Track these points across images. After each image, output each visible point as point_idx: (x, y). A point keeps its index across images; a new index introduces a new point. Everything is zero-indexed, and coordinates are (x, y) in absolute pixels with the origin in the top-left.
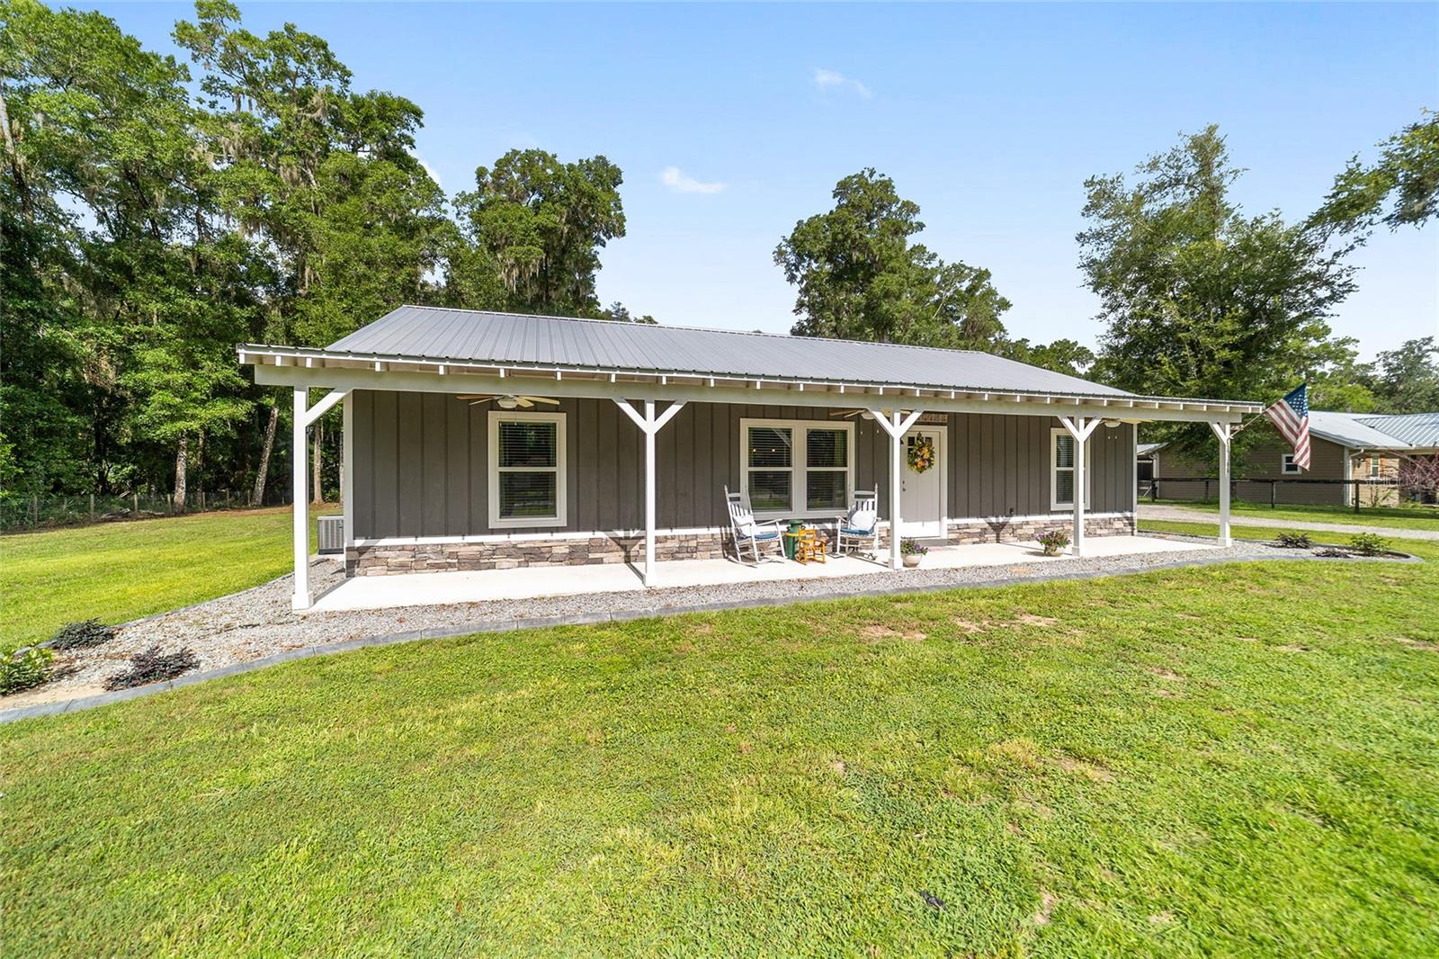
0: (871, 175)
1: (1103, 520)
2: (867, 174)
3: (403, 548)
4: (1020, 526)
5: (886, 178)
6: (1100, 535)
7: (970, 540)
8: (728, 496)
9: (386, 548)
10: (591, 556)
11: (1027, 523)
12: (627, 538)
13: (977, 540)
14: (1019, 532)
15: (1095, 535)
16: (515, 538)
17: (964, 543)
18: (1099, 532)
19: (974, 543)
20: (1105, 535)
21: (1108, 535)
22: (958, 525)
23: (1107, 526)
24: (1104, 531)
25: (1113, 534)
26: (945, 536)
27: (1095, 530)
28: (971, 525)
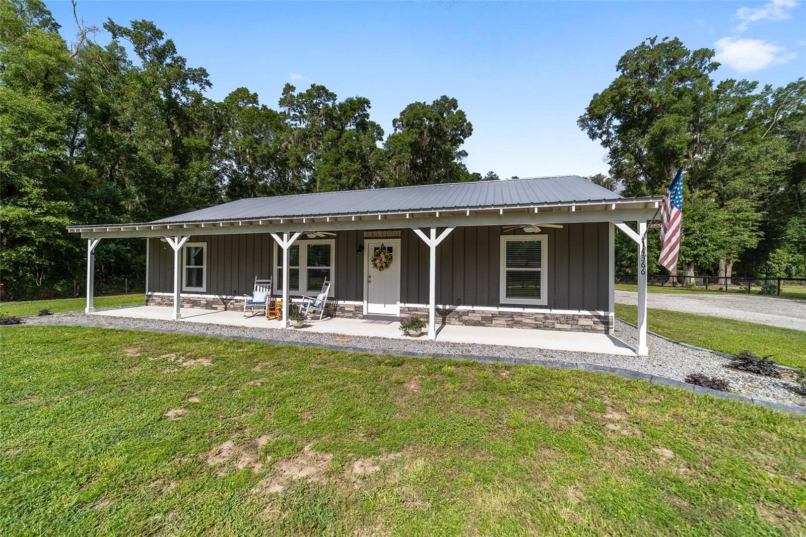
0: (653, 43)
1: (564, 316)
3: (159, 296)
4: (467, 313)
5: (671, 39)
6: (560, 329)
9: (156, 296)
10: (213, 306)
11: (474, 312)
12: (226, 299)
15: (553, 328)
16: (191, 295)
18: (557, 326)
20: (566, 330)
21: (571, 330)
22: (408, 308)
23: (570, 322)
24: (566, 326)
25: (578, 330)
26: (398, 315)
27: (553, 324)
28: (420, 308)
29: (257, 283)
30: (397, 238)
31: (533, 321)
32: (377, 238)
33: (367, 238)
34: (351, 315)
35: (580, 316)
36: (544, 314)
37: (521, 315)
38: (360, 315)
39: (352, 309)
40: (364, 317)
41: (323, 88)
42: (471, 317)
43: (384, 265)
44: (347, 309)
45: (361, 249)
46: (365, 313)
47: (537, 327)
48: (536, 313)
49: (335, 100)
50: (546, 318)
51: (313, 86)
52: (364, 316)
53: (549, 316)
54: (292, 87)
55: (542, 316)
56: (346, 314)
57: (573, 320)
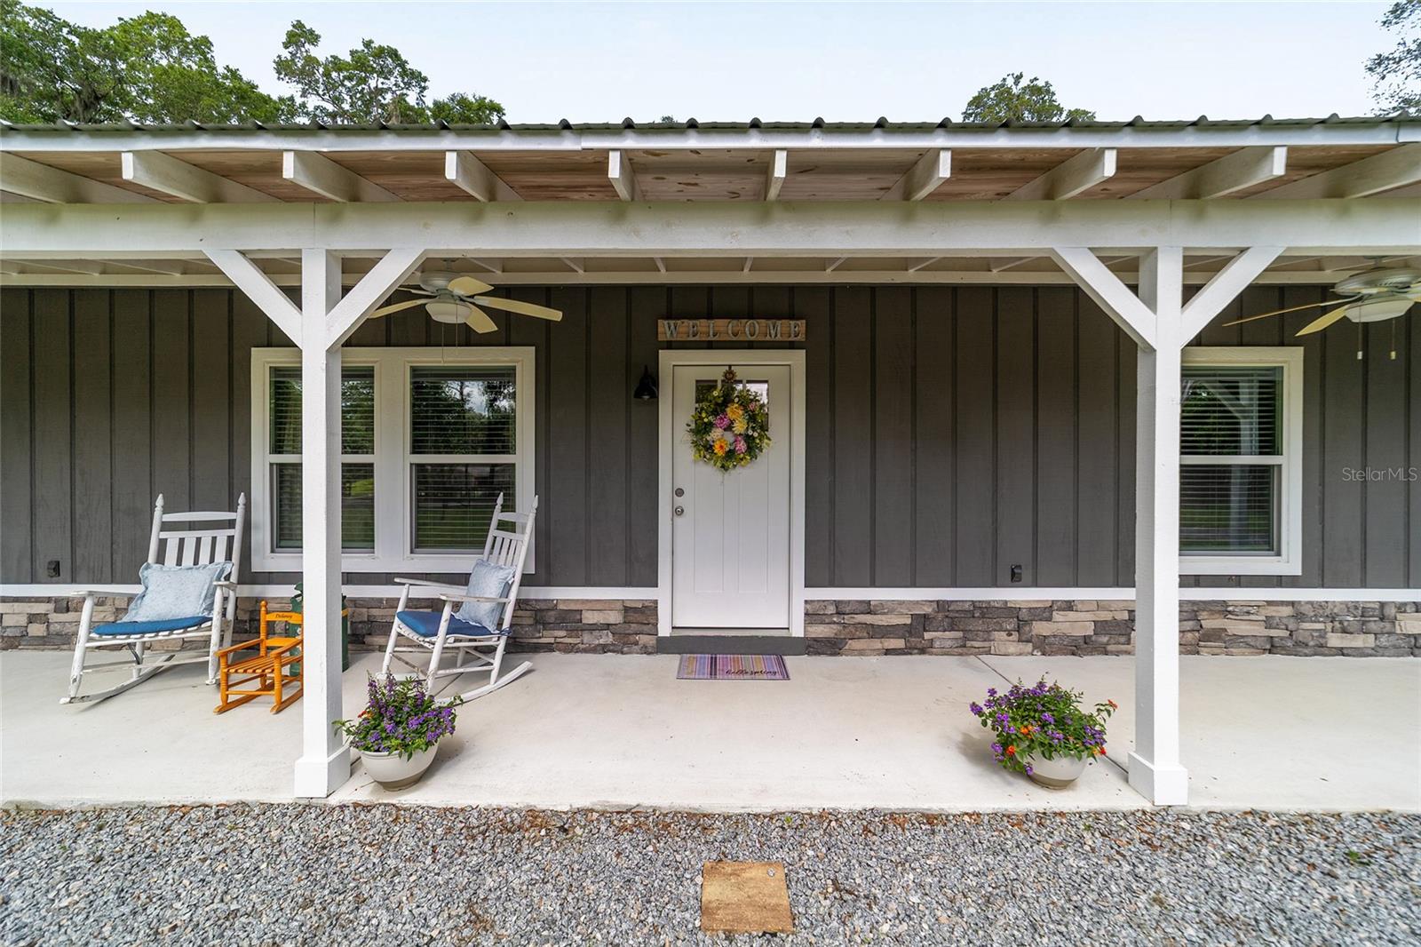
0: (1017, 83)
1: (1353, 607)
2: (1010, 82)
4: (1046, 612)
5: (1040, 83)
6: (1341, 652)
7: (877, 644)
8: (158, 516)
11: (1069, 606)
13: (900, 643)
14: (1040, 628)
15: (1321, 649)
17: (852, 652)
18: (1335, 640)
19: (888, 652)
20: (1360, 653)
21: (1376, 651)
22: (837, 603)
23: (1373, 626)
24: (1359, 641)
25: (1397, 651)
26: (798, 631)
27: (1322, 634)
28: (882, 604)
29: (166, 527)
30: (792, 346)
31: (1260, 630)
32: (710, 345)
33: (670, 345)
34: (607, 638)
35: (1401, 607)
36: (1293, 604)
37: (1223, 609)
38: (644, 639)
39: (614, 617)
40: (665, 646)
41: (394, 54)
42: (1063, 624)
43: (742, 446)
44: (590, 618)
45: (647, 386)
46: (664, 630)
47: (1273, 647)
48: (1270, 603)
49: (425, 88)
50: (1299, 616)
51: (368, 44)
52: (661, 640)
53: (1307, 610)
54: (311, 32)
55: (1287, 611)
56: (587, 638)
57: (1382, 619)
